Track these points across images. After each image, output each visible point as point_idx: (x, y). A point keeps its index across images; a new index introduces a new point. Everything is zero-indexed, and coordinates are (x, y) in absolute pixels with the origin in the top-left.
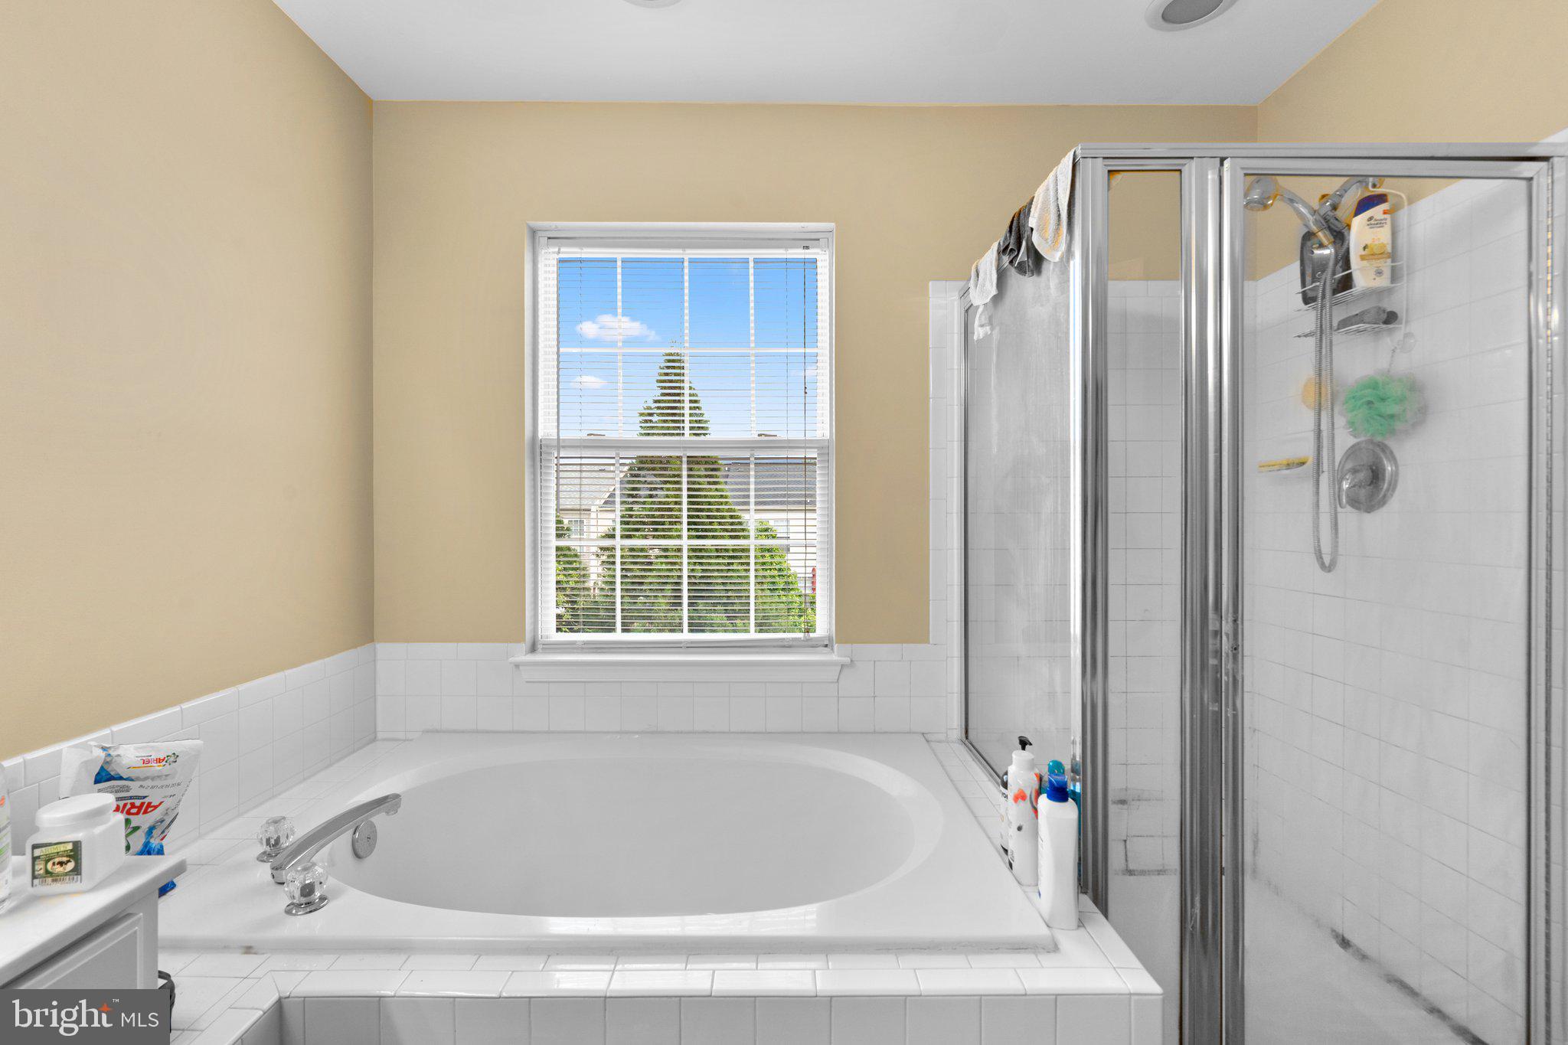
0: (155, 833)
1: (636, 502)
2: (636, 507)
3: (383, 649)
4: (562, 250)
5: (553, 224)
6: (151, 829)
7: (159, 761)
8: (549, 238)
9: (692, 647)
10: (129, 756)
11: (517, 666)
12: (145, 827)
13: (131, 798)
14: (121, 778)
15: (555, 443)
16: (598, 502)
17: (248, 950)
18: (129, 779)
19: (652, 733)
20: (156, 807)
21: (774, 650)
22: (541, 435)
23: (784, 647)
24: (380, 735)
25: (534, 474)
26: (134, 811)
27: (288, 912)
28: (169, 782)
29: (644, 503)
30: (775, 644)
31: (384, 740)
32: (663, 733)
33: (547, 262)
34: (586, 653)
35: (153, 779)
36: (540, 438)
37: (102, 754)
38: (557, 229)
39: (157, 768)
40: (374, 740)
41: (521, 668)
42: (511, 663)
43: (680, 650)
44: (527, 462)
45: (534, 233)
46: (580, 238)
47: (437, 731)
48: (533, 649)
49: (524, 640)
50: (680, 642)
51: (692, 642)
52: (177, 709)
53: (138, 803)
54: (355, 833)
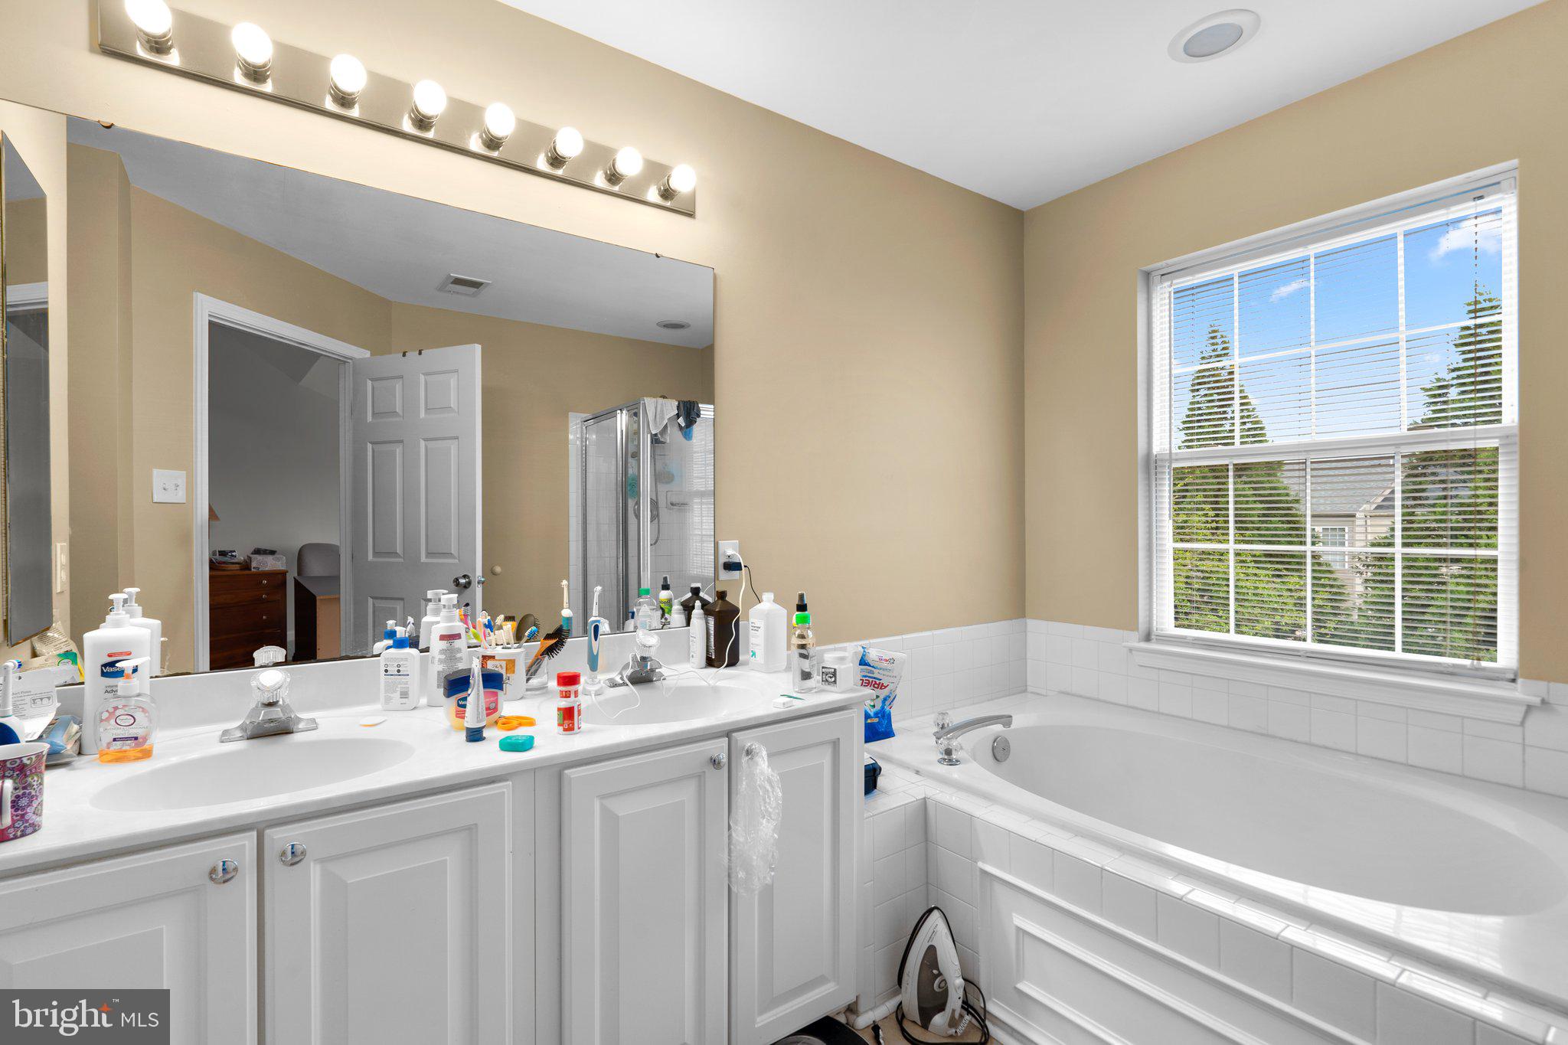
0: (887, 703)
1: (1420, 505)
2: (1418, 511)
3: (1031, 624)
4: (1174, 282)
5: (1163, 263)
6: (885, 700)
7: (886, 661)
8: (1162, 275)
9: (1311, 656)
10: (873, 655)
11: (1131, 650)
12: (882, 697)
13: (875, 678)
14: (870, 666)
15: (1168, 457)
16: (1366, 506)
17: (917, 772)
18: (873, 667)
19: (1262, 735)
20: (886, 687)
21: (1428, 674)
22: (1156, 450)
23: (1442, 673)
24: (1030, 689)
25: (1149, 485)
26: (876, 686)
27: (939, 762)
28: (890, 674)
29: (1434, 506)
30: (1429, 668)
31: (1032, 693)
32: (1274, 737)
33: (1162, 296)
34: (1197, 648)
35: (884, 670)
36: (1155, 453)
37: (862, 650)
38: (1168, 266)
39: (885, 664)
40: (1025, 691)
41: (1133, 652)
42: (1125, 647)
43: (1300, 659)
44: (1141, 476)
45: (1147, 275)
46: (1192, 267)
47: (1068, 694)
48: (1148, 638)
49: (1136, 629)
50: (1298, 651)
51: (1312, 652)
52: (900, 637)
53: (878, 682)
54: (994, 742)
